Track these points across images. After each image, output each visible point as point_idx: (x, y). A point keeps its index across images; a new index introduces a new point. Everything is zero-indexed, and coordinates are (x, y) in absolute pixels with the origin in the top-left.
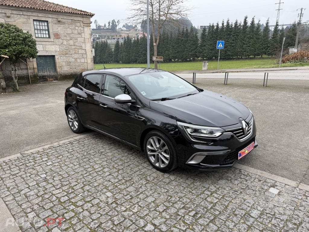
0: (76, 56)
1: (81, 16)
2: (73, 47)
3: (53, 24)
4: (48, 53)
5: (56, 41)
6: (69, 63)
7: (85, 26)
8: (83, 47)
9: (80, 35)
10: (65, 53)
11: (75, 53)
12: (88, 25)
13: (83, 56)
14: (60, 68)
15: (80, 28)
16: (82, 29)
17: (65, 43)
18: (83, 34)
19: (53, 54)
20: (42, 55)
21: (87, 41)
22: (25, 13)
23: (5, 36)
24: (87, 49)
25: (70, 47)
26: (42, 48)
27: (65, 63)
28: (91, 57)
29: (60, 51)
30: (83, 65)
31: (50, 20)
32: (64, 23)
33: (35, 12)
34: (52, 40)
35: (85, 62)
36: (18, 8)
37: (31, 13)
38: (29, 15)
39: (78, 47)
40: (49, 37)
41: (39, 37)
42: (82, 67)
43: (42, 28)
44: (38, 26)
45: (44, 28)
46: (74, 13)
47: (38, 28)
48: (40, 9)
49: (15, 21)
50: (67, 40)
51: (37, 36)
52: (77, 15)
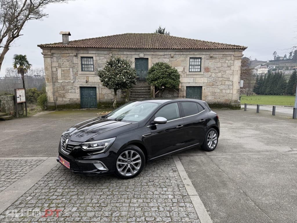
0: (222, 87)
1: (233, 50)
2: (221, 79)
3: (205, 60)
4: (196, 84)
5: (206, 74)
6: (214, 93)
7: (235, 59)
8: (230, 78)
9: (229, 68)
10: (212, 85)
11: (221, 84)
12: (240, 58)
13: (229, 87)
14: (205, 98)
15: (230, 61)
16: (232, 62)
17: (213, 75)
18: (232, 67)
19: (201, 85)
20: (192, 86)
21: (235, 73)
22: (184, 53)
23: (157, 72)
24: (234, 81)
25: (217, 79)
26: (193, 81)
27: (210, 93)
28: (237, 89)
29: (207, 83)
30: (228, 96)
31: (203, 57)
32: (216, 58)
33: (192, 51)
34: (202, 73)
35: (230, 93)
36: (179, 50)
37: (189, 52)
38: (187, 54)
39: (225, 79)
40: (200, 71)
41: (191, 72)
42: (226, 98)
43: (195, 64)
44: (193, 63)
45: (197, 64)
46: (226, 48)
47: (193, 64)
48: (196, 48)
49: (176, 60)
50: (216, 73)
51: (190, 71)
52: (229, 50)
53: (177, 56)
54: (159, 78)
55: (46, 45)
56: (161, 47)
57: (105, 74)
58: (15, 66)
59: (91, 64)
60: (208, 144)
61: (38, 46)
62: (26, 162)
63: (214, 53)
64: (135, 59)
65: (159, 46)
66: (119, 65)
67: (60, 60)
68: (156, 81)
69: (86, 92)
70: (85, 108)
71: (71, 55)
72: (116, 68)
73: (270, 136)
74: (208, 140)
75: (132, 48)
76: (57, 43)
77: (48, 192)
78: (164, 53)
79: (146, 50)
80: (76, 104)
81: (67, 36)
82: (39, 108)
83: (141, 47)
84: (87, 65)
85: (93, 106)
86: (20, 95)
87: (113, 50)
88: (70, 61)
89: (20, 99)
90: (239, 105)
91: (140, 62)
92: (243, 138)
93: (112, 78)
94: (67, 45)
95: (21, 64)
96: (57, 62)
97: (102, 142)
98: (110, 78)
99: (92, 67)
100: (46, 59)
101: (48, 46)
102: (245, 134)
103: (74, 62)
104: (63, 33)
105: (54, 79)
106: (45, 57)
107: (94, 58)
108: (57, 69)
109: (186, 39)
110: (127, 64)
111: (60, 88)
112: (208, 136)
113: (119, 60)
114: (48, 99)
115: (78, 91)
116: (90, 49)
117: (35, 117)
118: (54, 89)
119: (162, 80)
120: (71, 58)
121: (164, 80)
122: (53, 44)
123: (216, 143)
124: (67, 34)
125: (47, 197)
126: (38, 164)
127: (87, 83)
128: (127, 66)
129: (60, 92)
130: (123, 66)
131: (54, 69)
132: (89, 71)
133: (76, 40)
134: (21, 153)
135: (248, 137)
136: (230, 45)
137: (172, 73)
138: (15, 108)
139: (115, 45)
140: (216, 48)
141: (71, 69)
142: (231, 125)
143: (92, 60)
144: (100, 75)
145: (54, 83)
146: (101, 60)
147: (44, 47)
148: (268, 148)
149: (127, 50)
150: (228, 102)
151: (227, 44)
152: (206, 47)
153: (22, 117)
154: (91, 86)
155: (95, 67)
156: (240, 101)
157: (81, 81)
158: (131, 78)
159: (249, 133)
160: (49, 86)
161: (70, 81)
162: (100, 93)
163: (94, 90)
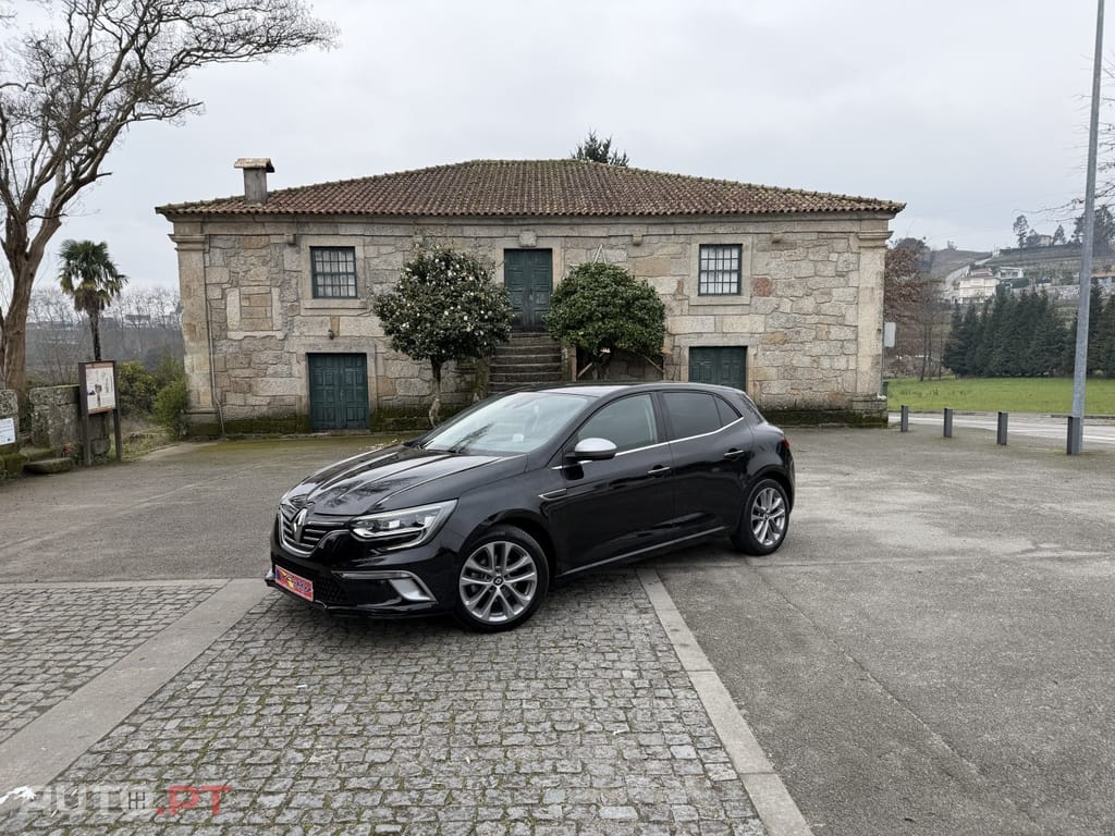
0: (818, 348)
1: (856, 217)
2: (814, 319)
3: (755, 251)
4: (726, 340)
5: (759, 301)
6: (788, 371)
7: (864, 247)
8: (847, 317)
9: (842, 279)
10: (781, 340)
11: (816, 338)
12: (879, 243)
13: (842, 347)
14: (758, 387)
15: (846, 255)
16: (853, 258)
17: (786, 306)
18: (853, 276)
19: (742, 342)
20: (710, 345)
21: (864, 296)
22: (680, 229)
23: (584, 298)
24: (861, 324)
25: (800, 319)
26: (712, 326)
27: (775, 369)
28: (874, 353)
29: (766, 332)
30: (840, 380)
31: (747, 241)
32: (793, 246)
33: (708, 222)
34: (745, 299)
35: (847, 369)
36: (662, 219)
37: (695, 226)
38: (691, 232)
39: (830, 320)
40: (739, 293)
41: (707, 294)
42: (834, 387)
43: (720, 268)
44: (712, 263)
45: (727, 267)
46: (827, 210)
47: (712, 267)
48: (720, 212)
49: (652, 254)
50: (794, 299)
51: (703, 290)
52: (840, 217)
53: (655, 239)
54: (590, 318)
55: (187, 206)
56: (597, 208)
57: (402, 307)
58: (67, 284)
59: (347, 274)
60: (756, 532)
61: (159, 210)
62: (159, 592)
63: (786, 227)
64: (506, 251)
65: (589, 206)
66: (450, 274)
67: (234, 261)
68: (579, 329)
69: (329, 371)
70: (324, 430)
71: (274, 240)
72: (438, 285)
73: (972, 510)
74: (754, 517)
75: (494, 214)
76: (224, 201)
77: (250, 668)
78: (609, 229)
79: (542, 222)
80: (295, 416)
81: (260, 173)
82: (160, 432)
83: (525, 210)
84: (332, 275)
85: (355, 424)
86: (96, 386)
87: (428, 221)
88: (272, 264)
89: (99, 399)
90: (881, 412)
91: (524, 261)
92: (878, 515)
93: (426, 319)
94: (259, 205)
95: (89, 276)
96: (227, 265)
97: (414, 514)
98: (417, 322)
99: (351, 282)
100: (186, 255)
101: (193, 212)
102: (888, 503)
103: (287, 267)
104: (246, 165)
105: (214, 328)
106: (183, 250)
107: (359, 252)
108: (223, 290)
109: (684, 179)
110: (479, 272)
111: (235, 357)
112: (755, 504)
113: (447, 259)
114: (193, 398)
115: (300, 369)
116: (344, 221)
117: (151, 464)
118: (212, 362)
119: (600, 323)
120: (276, 252)
121: (610, 324)
122: (209, 205)
123: (782, 527)
124: (262, 168)
125: (250, 682)
126: (199, 598)
127: (335, 340)
128: (477, 278)
129: (237, 372)
130: (463, 279)
131: (215, 293)
132: (340, 297)
133: (293, 187)
134: (135, 569)
135: (896, 512)
136: (844, 198)
137: (638, 299)
138: (81, 433)
139: (434, 203)
140: (794, 209)
141: (275, 292)
142: (843, 478)
143: (350, 258)
144: (382, 310)
145: (216, 343)
146: (384, 257)
147: (178, 213)
148: (957, 543)
149: (475, 222)
150: (842, 403)
151: (834, 193)
152: (756, 206)
153: (102, 464)
154: (346, 351)
155: (360, 285)
156: (884, 397)
157: (312, 334)
158: (490, 320)
159: (903, 501)
160: (197, 352)
161: (270, 333)
162: (379, 374)
163: (359, 364)
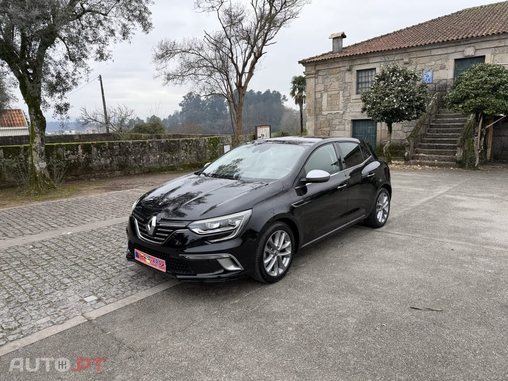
54: (467, 97)
55: (310, 59)
57: (369, 97)
58: (293, 94)
61: (300, 62)
66: (393, 78)
67: (326, 80)
69: (361, 128)
71: (342, 69)
76: (325, 54)
79: (479, 41)
81: (339, 39)
83: (469, 35)
84: (365, 83)
87: (411, 50)
88: (341, 80)
91: (467, 65)
94: (338, 54)
95: (301, 90)
96: (323, 83)
100: (309, 80)
103: (347, 81)
104: (334, 37)
105: (317, 110)
106: (308, 78)
108: (322, 94)
111: (324, 122)
113: (394, 71)
115: (349, 127)
116: (372, 56)
118: (316, 125)
120: (341, 74)
121: (479, 100)
122: (319, 57)
124: (340, 37)
127: (363, 113)
129: (325, 129)
131: (318, 95)
141: (341, 92)
143: (374, 74)
145: (318, 117)
147: (307, 62)
149: (438, 47)
154: (368, 118)
157: (354, 111)
160: (311, 121)
161: (338, 111)
162: (382, 129)
163: (374, 124)
